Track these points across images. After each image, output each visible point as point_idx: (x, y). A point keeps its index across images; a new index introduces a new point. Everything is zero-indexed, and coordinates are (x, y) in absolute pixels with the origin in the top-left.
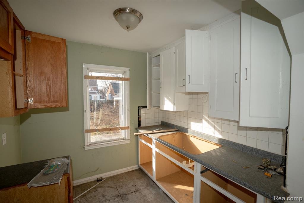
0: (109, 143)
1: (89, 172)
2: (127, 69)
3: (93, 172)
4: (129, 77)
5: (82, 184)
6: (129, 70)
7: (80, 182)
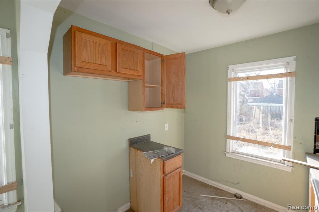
0: (254, 159)
1: (229, 182)
2: (291, 59)
3: (233, 183)
4: (295, 71)
5: (220, 189)
6: (295, 59)
7: (219, 186)
